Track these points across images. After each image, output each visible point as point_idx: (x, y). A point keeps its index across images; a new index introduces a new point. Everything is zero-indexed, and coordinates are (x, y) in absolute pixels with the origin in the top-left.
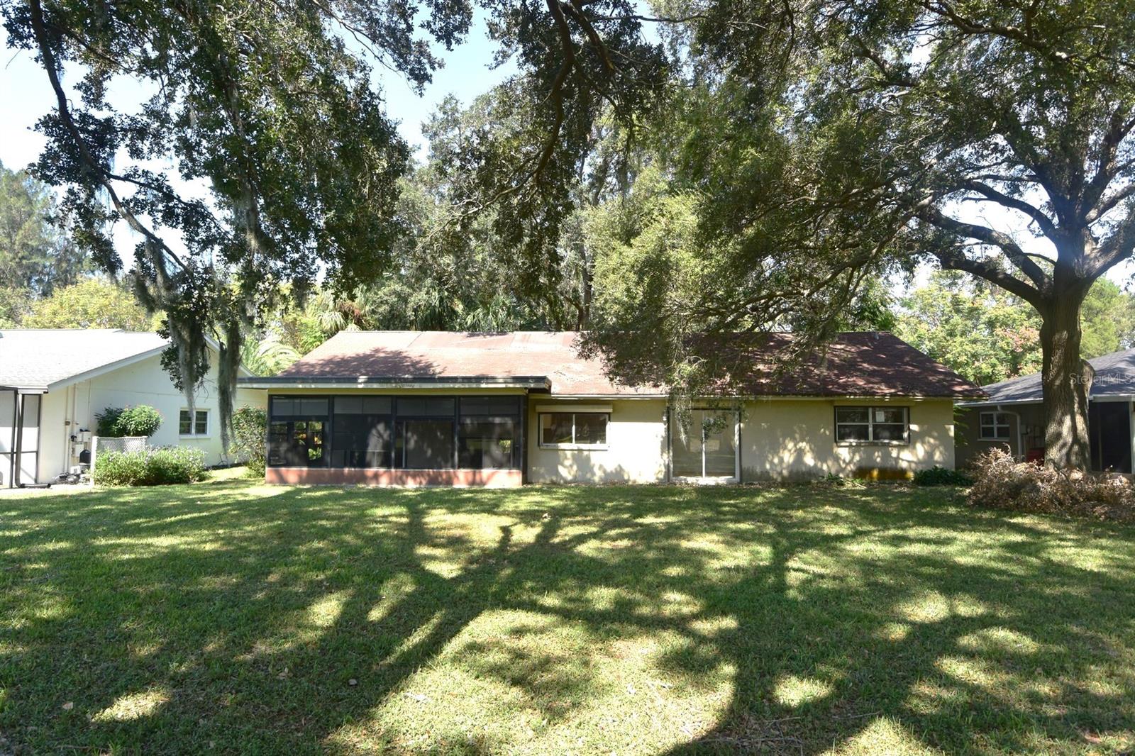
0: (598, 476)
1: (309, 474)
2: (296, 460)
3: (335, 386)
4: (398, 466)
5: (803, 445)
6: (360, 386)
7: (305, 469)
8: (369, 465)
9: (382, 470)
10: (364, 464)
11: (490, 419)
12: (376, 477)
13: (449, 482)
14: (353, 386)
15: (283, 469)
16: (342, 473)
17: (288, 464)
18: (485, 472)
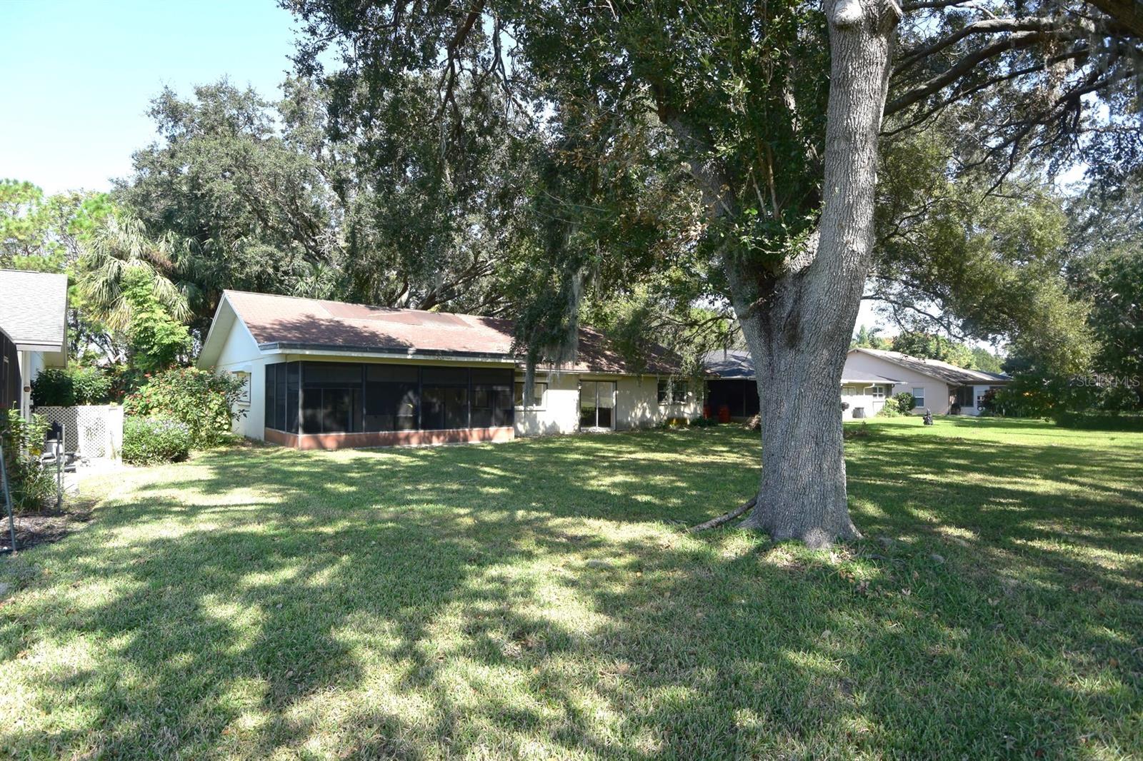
0: (541, 430)
1: (346, 438)
2: (335, 426)
3: (385, 356)
4: (424, 427)
5: (645, 404)
6: (409, 357)
7: (343, 434)
8: (402, 428)
9: (413, 432)
10: (397, 427)
11: (495, 388)
12: (407, 439)
13: (466, 439)
14: (402, 356)
15: (322, 435)
16: (378, 437)
17: (327, 430)
18: (492, 429)
